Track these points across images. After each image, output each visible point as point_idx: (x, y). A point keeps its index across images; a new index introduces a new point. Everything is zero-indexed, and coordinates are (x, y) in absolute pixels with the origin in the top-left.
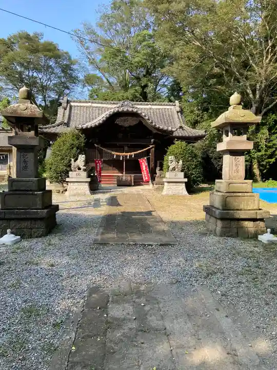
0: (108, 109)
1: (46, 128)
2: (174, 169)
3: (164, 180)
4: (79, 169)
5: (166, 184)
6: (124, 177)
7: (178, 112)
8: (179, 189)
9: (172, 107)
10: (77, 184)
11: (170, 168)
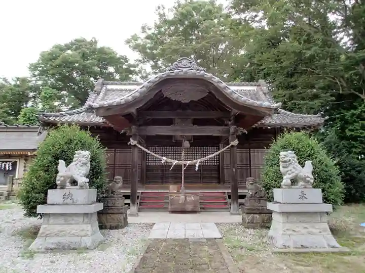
3: (271, 206)
4: (74, 182)
5: (275, 217)
6: (182, 197)
7: (265, 94)
8: (314, 231)
9: (255, 88)
10: (61, 220)
11: (286, 180)
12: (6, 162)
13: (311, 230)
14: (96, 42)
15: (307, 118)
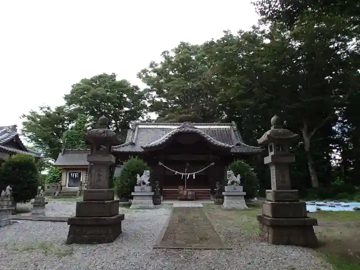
0: (171, 130)
1: (116, 148)
2: (233, 183)
3: (224, 193)
4: (144, 183)
5: (225, 197)
6: (186, 192)
7: (234, 131)
8: (239, 202)
9: (229, 127)
10: (141, 198)
11: (229, 182)
12: (75, 173)
13: (238, 202)
14: (115, 76)
15: (254, 148)
